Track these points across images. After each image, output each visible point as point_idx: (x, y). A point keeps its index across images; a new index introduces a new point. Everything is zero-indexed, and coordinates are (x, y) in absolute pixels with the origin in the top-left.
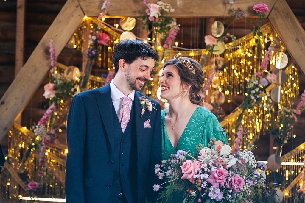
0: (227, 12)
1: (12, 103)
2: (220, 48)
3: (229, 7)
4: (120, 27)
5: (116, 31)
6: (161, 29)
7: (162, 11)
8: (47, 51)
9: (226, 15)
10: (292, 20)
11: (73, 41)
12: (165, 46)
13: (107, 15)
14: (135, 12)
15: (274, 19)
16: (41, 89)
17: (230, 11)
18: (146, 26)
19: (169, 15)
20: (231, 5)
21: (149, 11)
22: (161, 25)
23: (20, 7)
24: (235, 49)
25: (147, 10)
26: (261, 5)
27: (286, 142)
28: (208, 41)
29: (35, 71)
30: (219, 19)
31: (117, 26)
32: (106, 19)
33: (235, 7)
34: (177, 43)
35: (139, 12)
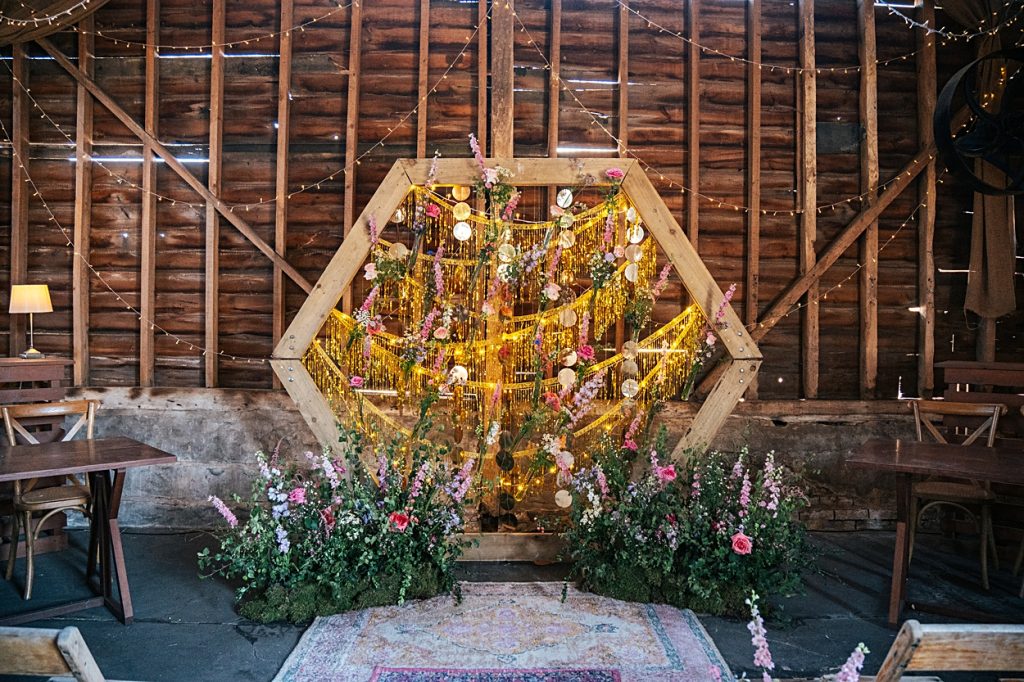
0: (575, 178)
1: (330, 285)
2: (567, 220)
3: (577, 172)
4: (452, 198)
5: (448, 202)
6: (500, 199)
7: (501, 176)
8: (368, 227)
9: (573, 181)
10: (648, 187)
11: (399, 213)
12: (504, 217)
13: (437, 182)
14: (469, 178)
15: (628, 187)
16: (362, 271)
17: (579, 176)
18: (483, 195)
19: (508, 183)
20: (580, 169)
21: (486, 177)
22: (500, 194)
23: (348, 187)
24: (584, 223)
25: (483, 176)
26: (615, 170)
27: (643, 327)
28: (554, 211)
29: (355, 249)
30: (567, 187)
31: (449, 196)
32: (437, 188)
33: (584, 173)
34: (518, 215)
35: (474, 179)
